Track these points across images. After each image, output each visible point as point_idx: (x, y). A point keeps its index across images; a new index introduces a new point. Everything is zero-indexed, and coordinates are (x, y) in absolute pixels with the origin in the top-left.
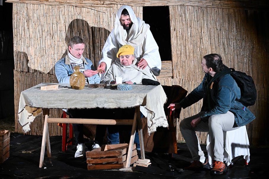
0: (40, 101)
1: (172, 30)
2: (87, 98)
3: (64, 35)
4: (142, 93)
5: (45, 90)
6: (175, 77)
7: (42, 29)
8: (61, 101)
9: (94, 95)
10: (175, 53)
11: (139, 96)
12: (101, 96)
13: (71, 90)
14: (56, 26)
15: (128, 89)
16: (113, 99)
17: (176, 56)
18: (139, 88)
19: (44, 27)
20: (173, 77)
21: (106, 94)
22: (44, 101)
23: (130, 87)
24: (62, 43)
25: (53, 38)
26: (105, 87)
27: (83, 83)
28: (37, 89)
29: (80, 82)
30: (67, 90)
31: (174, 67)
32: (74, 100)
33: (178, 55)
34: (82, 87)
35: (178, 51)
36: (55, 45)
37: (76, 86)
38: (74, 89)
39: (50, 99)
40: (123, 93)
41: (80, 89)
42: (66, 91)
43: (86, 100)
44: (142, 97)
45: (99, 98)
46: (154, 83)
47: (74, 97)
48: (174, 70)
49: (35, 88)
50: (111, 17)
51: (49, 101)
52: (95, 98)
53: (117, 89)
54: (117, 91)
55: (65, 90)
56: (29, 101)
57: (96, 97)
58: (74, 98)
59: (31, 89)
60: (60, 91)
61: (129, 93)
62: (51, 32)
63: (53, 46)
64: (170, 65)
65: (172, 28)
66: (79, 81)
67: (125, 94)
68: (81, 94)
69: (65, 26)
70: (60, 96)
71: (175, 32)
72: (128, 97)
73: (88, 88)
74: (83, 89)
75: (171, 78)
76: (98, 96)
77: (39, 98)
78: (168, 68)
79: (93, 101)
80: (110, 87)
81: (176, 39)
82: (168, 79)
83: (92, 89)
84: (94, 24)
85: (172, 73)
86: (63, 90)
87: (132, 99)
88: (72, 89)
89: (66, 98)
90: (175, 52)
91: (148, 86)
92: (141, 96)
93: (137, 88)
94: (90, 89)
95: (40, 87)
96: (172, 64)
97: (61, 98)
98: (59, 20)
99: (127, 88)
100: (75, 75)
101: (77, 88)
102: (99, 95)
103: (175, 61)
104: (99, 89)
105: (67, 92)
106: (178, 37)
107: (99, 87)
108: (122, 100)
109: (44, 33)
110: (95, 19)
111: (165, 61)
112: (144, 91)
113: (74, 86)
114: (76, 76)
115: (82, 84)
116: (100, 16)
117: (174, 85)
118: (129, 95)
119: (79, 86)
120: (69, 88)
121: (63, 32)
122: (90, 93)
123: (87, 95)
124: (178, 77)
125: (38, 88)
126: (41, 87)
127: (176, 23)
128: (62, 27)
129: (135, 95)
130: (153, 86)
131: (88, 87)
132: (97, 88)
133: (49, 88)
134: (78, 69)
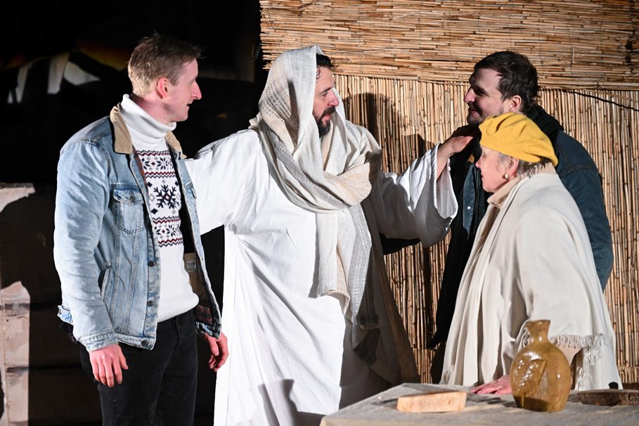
5: (415, 410)
13: (516, 414)
28: (382, 407)
29: (549, 381)
30: (498, 411)
34: (558, 401)
37: (536, 396)
38: (525, 407)
41: (550, 407)
49: (375, 404)
59: (362, 406)
60: (472, 415)
66: (545, 379)
73: (581, 408)
74: (561, 408)
83: (596, 409)
86: (483, 412)
88: (518, 410)
94: (587, 411)
95: (396, 400)
100: (531, 354)
101: (536, 405)
104: (625, 410)
107: (623, 402)
113: (527, 395)
114: (536, 360)
115: (559, 390)
119: (544, 397)
120: (508, 405)
125: (386, 402)
126: (401, 400)
131: (580, 404)
132: (615, 404)
133: (429, 404)
134: (541, 333)
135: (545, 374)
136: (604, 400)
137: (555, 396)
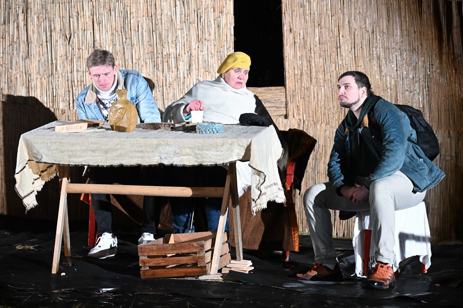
0: (55, 151)
1: (286, 30)
2: (142, 147)
3: (90, 38)
4: (243, 138)
5: (64, 131)
6: (290, 116)
7: (50, 26)
8: (93, 151)
9: (155, 142)
10: (290, 74)
11: (237, 145)
12: (169, 143)
13: (111, 133)
14: (75, 21)
15: (215, 132)
16: (190, 148)
17: (293, 78)
18: (234, 130)
19: (54, 23)
20: (286, 117)
21: (177, 139)
22: (62, 152)
23: (220, 127)
24: (87, 52)
25: (70, 43)
26: (172, 128)
27: (133, 120)
28: (48, 130)
29: (127, 118)
30: (103, 132)
31: (288, 99)
32: (118, 150)
33: (296, 76)
34: (133, 127)
35: (296, 70)
36: (73, 55)
37: (121, 125)
38: (116, 130)
39: (75, 148)
40: (209, 137)
41: (128, 130)
42: (102, 134)
43: (140, 150)
44: (242, 146)
45: (165, 147)
46: (263, 123)
47: (118, 144)
48: (289, 104)
49: (44, 129)
50: (176, 6)
51: (71, 151)
52: (156, 147)
53: (196, 132)
54: (194, 134)
55: (101, 132)
56: (36, 152)
57: (158, 145)
58: (118, 147)
59: (38, 130)
60: (92, 134)
61: (219, 138)
62: (67, 32)
63: (70, 58)
64: (281, 95)
65: (286, 28)
66: (125, 117)
67: (211, 139)
68: (131, 139)
69: (93, 22)
70: (92, 143)
71: (292, 34)
72: (217, 145)
73: (141, 131)
74: (133, 130)
75: (283, 117)
76: (162, 143)
77: (54, 145)
78: (279, 100)
79: (153, 152)
80: (182, 128)
81: (293, 48)
82: (278, 120)
83: (149, 131)
84: (144, 18)
85: (284, 109)
86: (96, 132)
87: (225, 148)
88: (112, 131)
89: (103, 147)
90: (290, 71)
91: (250, 127)
92: (241, 144)
93: (231, 130)
94: (144, 132)
95: (54, 127)
96: (286, 92)
97: (95, 146)
98: (82, 10)
99: (214, 130)
100: (118, 105)
101: (121, 129)
102: (164, 141)
103: (291, 87)
104: (163, 131)
105: (104, 136)
106: (297, 45)
107: (162, 128)
108: (207, 150)
109: (53, 34)
110: (147, 9)
111: (273, 88)
112: (245, 135)
113: (117, 125)
114: (121, 108)
115: (132, 122)
116: (155, 4)
117: (292, 129)
118: (219, 141)
119: (125, 125)
120: (107, 129)
121: (89, 32)
122: (147, 138)
123: (142, 141)
124: (295, 116)
125: (49, 128)
126: (56, 127)
127: (294, 19)
128: (86, 23)
129: (230, 141)
130: (261, 127)
131: (141, 129)
132: (158, 129)
133: (71, 129)
134: (124, 95)
135: (125, 114)
136: (152, 127)
137: (130, 125)
